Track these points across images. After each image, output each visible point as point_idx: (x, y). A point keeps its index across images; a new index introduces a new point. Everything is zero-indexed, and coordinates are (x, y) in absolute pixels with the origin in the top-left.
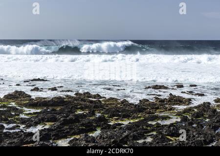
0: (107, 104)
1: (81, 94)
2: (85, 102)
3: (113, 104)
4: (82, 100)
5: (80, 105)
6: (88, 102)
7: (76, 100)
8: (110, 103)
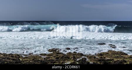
0: (24, 61)
1: (7, 55)
2: (9, 60)
3: (27, 61)
4: (8, 58)
5: (6, 62)
6: (11, 60)
7: (4, 59)
8: (25, 60)
